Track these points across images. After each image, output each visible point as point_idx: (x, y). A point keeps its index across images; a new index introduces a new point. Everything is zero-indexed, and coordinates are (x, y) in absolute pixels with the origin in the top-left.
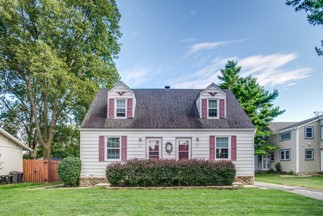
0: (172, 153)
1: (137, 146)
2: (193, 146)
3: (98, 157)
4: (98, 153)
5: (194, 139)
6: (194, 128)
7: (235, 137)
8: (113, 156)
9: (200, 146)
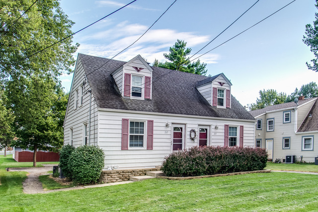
1: (164, 133)
2: (213, 134)
3: (120, 144)
4: (120, 140)
5: (213, 127)
8: (136, 143)
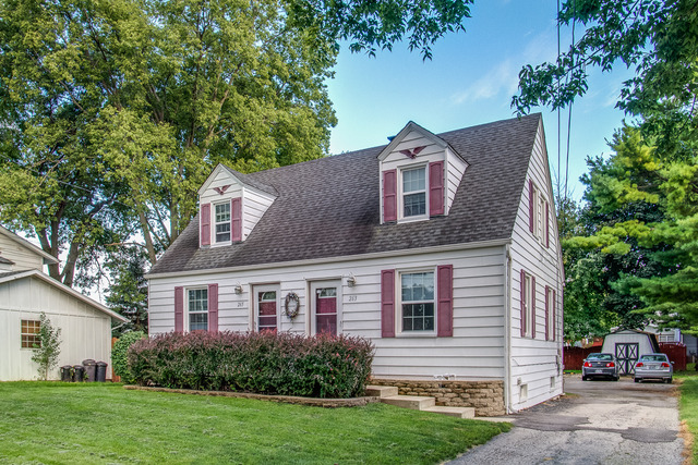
0: (299, 319)
6: (345, 254)
7: (450, 268)
9: (360, 299)
